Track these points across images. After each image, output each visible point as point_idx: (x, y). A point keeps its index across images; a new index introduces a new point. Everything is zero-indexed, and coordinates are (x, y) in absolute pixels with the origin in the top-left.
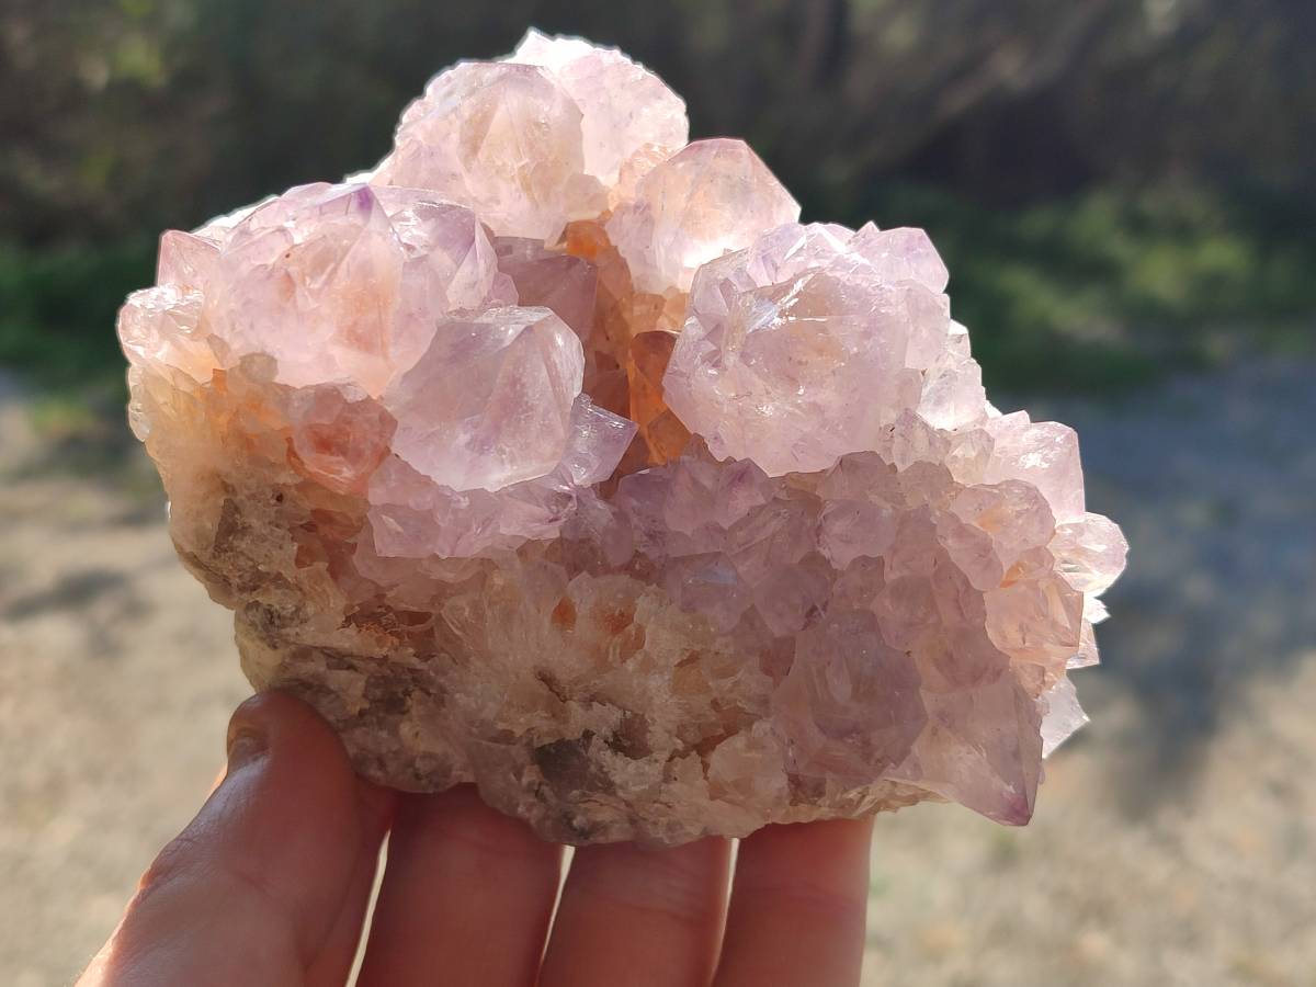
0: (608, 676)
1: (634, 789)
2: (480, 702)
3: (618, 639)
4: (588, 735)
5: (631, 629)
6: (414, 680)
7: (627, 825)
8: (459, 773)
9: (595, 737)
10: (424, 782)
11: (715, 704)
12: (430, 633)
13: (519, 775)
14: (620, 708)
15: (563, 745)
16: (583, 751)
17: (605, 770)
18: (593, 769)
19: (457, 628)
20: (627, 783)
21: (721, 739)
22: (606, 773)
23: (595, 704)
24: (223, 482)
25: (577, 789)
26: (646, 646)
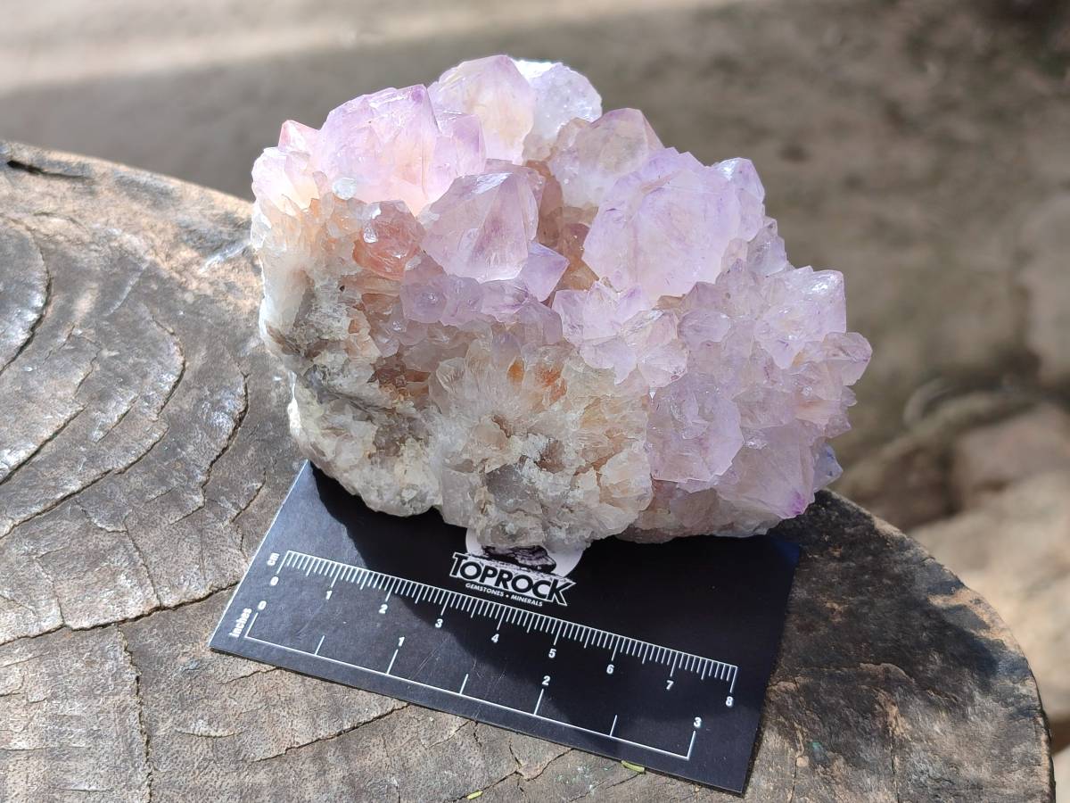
0: (541, 415)
1: (551, 494)
2: (453, 438)
3: (549, 389)
4: (523, 459)
5: (558, 382)
6: (410, 428)
7: (541, 531)
8: (432, 497)
9: (528, 459)
10: (407, 506)
11: (609, 434)
12: (426, 390)
13: (473, 494)
14: (546, 436)
15: (506, 469)
16: (519, 471)
17: (533, 481)
18: (525, 481)
19: (445, 383)
20: (547, 490)
21: (610, 456)
22: (533, 483)
23: (530, 435)
24: (307, 277)
25: (512, 498)
26: (567, 395)
